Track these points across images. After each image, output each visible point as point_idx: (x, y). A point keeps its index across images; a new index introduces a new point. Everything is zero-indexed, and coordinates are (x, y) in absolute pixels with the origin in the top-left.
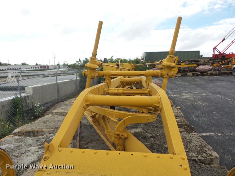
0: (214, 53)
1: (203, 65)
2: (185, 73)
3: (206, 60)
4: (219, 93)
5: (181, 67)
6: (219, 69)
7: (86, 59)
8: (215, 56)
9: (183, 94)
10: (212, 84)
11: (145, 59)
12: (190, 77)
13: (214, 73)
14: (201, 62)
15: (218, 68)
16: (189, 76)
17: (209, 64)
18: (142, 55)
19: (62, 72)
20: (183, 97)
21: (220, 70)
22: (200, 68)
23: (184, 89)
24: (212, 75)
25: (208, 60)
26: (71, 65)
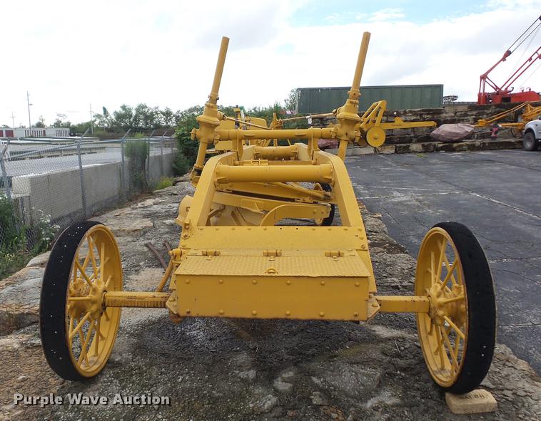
0: (482, 91)
1: (452, 121)
2: (405, 145)
3: (460, 109)
4: (479, 190)
5: (395, 127)
6: (491, 134)
7: (124, 108)
8: (484, 98)
9: (395, 193)
10: (468, 171)
11: (299, 109)
12: (415, 156)
13: (478, 143)
14: (448, 115)
15: (489, 131)
16: (415, 152)
17: (468, 120)
18: (288, 97)
19: (57, 146)
20: (393, 200)
21: (493, 135)
22: (442, 132)
23: (399, 183)
24: (473, 148)
25: (465, 108)
26: (79, 125)
